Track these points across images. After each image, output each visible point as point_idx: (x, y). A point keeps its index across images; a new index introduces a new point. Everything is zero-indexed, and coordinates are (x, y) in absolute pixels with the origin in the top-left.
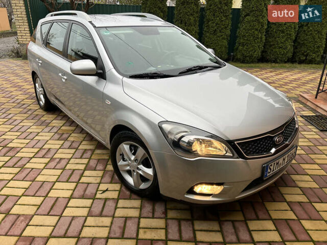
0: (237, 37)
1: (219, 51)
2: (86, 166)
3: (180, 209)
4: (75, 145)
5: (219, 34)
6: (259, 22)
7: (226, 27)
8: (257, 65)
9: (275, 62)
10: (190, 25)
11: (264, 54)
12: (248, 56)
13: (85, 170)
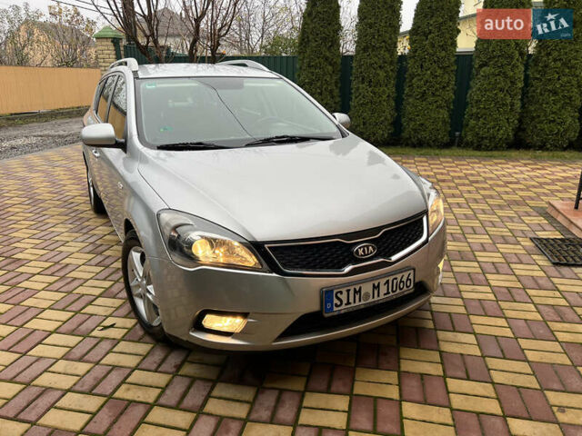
0: (467, 104)
1: (431, 128)
2: (104, 291)
3: (206, 364)
4: (108, 262)
5: (431, 99)
6: (506, 76)
7: (444, 87)
8: (505, 153)
9: (542, 147)
10: (378, 84)
11: (520, 134)
12: (486, 138)
13: (100, 296)
